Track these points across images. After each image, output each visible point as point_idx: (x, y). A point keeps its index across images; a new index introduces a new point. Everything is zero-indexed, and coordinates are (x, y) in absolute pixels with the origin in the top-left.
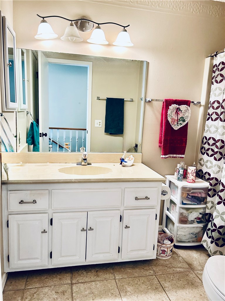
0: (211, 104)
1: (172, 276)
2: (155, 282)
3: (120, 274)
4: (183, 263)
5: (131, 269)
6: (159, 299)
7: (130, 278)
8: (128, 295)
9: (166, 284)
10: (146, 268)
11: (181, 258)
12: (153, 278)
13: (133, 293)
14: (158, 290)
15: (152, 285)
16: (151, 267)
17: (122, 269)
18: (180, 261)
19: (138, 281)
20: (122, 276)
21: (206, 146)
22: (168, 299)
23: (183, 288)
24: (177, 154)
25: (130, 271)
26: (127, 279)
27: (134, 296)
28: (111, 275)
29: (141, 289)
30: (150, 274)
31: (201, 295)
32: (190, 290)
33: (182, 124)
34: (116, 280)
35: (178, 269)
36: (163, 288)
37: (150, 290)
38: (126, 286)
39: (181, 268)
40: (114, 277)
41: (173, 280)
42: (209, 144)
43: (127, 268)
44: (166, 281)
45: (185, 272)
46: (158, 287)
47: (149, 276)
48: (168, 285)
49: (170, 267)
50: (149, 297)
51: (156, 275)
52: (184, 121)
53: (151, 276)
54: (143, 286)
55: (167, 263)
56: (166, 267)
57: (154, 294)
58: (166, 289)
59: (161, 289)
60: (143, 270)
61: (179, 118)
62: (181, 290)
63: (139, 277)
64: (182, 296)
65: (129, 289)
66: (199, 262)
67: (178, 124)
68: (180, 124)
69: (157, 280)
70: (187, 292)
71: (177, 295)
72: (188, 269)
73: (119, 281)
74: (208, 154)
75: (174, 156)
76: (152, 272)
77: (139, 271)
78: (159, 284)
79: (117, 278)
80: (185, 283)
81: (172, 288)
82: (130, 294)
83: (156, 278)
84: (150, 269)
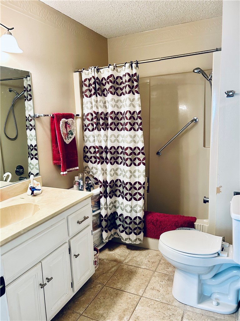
0: (85, 116)
1: (115, 277)
2: (111, 290)
3: (80, 307)
4: (111, 263)
5: (82, 296)
6: (127, 299)
7: (90, 303)
8: (106, 316)
9: (119, 286)
10: (93, 286)
11: (105, 260)
12: (106, 289)
13: (107, 311)
14: (118, 294)
15: (111, 294)
16: (94, 283)
17: (76, 302)
18: (107, 263)
19: (100, 300)
20: (83, 308)
21: (89, 155)
22: (131, 294)
23: (130, 279)
24: (72, 168)
25: (83, 298)
26: (90, 306)
27: (111, 313)
28: (74, 315)
29: (109, 304)
30: (100, 288)
31: (144, 275)
32: (135, 277)
33: (71, 137)
34: (83, 314)
35: (113, 269)
36: (120, 290)
37: (115, 299)
38: (96, 312)
39: (113, 267)
40: (78, 315)
41: (118, 279)
42: (91, 153)
43: (79, 298)
44: (116, 283)
45: (118, 268)
46: (116, 292)
47: (101, 290)
48: (120, 285)
49: (106, 272)
50: (120, 304)
51: (105, 285)
52: (72, 134)
53: (102, 288)
54: (108, 300)
55: (101, 270)
56: (105, 274)
57: (120, 299)
58: (123, 289)
59: (119, 292)
60: (92, 289)
61: (68, 132)
62: (131, 282)
63: (96, 297)
64: (136, 285)
65: (101, 312)
66: (118, 255)
67: (68, 137)
68: (70, 137)
69: (110, 288)
70: (135, 280)
71: (132, 286)
72: (118, 265)
73: (86, 313)
74: (91, 162)
75: (71, 169)
76: (100, 285)
77: (90, 293)
78: (115, 289)
79: (81, 313)
80: (128, 275)
81: (125, 285)
82: (106, 314)
83: (107, 288)
84: (96, 285)
